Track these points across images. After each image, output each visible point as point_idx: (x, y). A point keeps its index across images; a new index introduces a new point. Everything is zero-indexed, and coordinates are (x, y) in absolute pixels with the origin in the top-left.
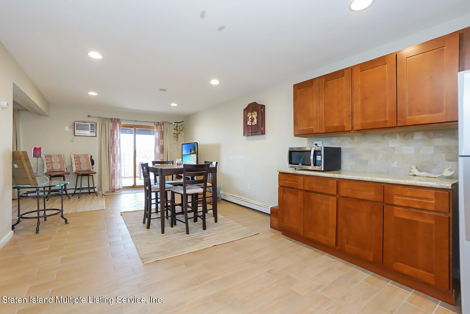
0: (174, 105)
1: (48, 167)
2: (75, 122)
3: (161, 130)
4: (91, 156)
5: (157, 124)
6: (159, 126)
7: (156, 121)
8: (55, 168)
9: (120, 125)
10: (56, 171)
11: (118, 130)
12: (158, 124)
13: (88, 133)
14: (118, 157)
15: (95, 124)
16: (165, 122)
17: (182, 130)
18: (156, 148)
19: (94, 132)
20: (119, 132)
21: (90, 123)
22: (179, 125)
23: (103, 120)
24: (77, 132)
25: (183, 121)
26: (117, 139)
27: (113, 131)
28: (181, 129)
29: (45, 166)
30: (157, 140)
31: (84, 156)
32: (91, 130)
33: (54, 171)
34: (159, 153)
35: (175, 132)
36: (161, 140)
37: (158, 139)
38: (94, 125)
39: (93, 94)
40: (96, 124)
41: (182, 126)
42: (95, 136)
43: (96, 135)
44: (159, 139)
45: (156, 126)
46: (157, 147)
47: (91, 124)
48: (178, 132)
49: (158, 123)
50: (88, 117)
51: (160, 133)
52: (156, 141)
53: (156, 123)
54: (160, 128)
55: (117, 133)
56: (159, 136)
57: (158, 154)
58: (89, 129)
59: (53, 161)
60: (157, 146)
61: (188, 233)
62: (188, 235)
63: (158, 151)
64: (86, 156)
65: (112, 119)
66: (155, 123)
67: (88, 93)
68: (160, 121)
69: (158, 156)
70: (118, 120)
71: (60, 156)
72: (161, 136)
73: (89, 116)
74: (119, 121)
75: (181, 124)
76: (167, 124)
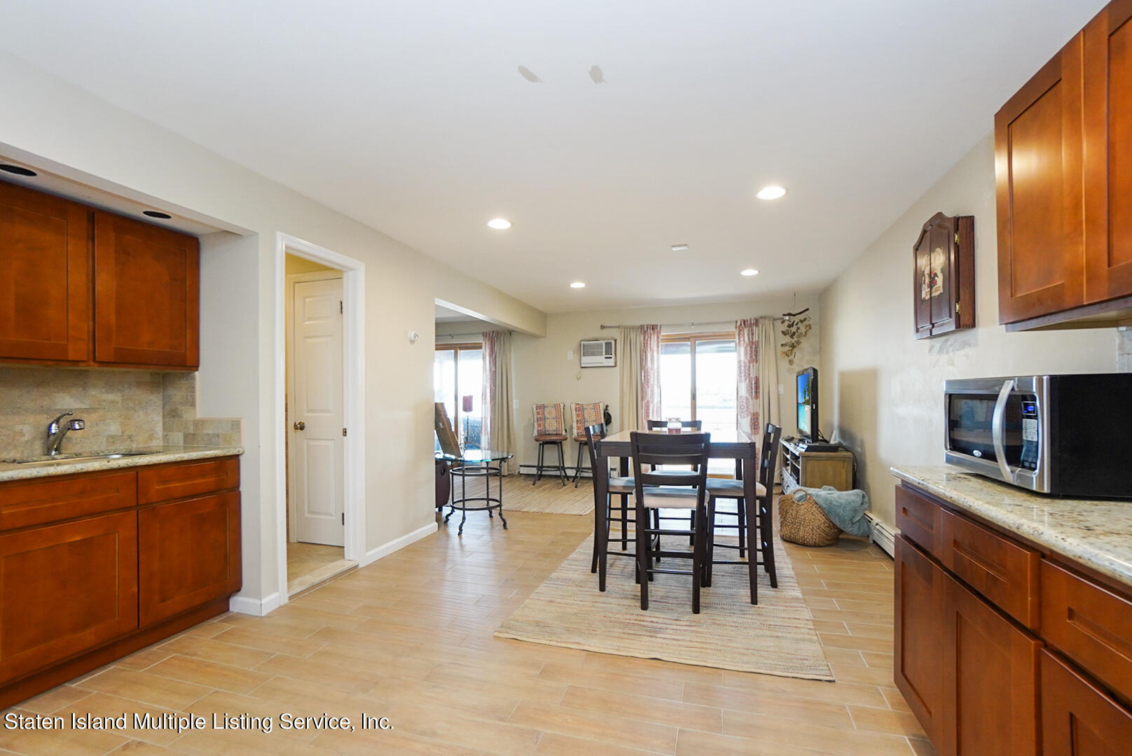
0: (750, 272)
1: (539, 425)
2: (582, 341)
3: (752, 339)
4: (607, 406)
5: (741, 325)
6: (746, 331)
7: (739, 318)
8: (548, 428)
9: (658, 338)
10: (550, 434)
11: (655, 348)
12: (745, 324)
13: (600, 360)
14: (655, 408)
15: (613, 342)
16: (761, 317)
17: (805, 333)
18: (739, 384)
19: (611, 358)
20: (655, 354)
21: (604, 340)
22: (797, 319)
23: (627, 329)
24: (587, 360)
25: (808, 309)
26: (653, 368)
27: (643, 352)
28: (803, 330)
29: (536, 425)
30: (742, 365)
31: (592, 406)
32: (606, 354)
33: (547, 433)
34: (747, 399)
35: (787, 339)
36: (751, 365)
37: (745, 363)
38: (611, 343)
39: (578, 285)
40: (615, 340)
41: (804, 323)
42: (613, 365)
43: (616, 363)
44: (747, 362)
45: (740, 331)
46: (741, 382)
47: (606, 343)
48: (793, 341)
49: (744, 321)
50: (601, 328)
51: (749, 347)
52: (740, 367)
53: (739, 324)
54: (748, 335)
55: (652, 356)
56: (746, 354)
57: (745, 401)
58: (602, 352)
59: (547, 416)
60: (743, 378)
61: (644, 606)
62: (644, 611)
63: (744, 392)
64: (596, 406)
65: (642, 327)
66: (736, 322)
67: (569, 285)
68: (749, 315)
69: (744, 404)
70: (654, 327)
71: (556, 406)
72: (751, 354)
73: (603, 327)
74: (656, 330)
75: (802, 317)
76: (767, 322)
